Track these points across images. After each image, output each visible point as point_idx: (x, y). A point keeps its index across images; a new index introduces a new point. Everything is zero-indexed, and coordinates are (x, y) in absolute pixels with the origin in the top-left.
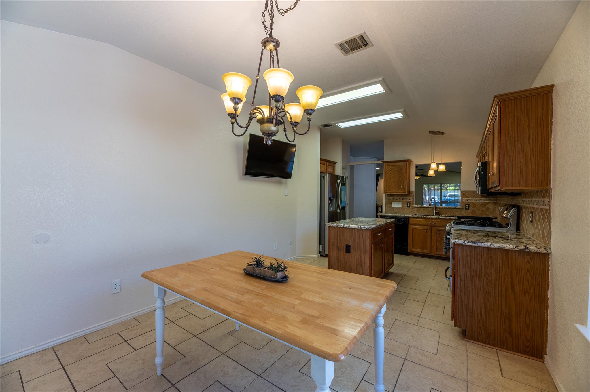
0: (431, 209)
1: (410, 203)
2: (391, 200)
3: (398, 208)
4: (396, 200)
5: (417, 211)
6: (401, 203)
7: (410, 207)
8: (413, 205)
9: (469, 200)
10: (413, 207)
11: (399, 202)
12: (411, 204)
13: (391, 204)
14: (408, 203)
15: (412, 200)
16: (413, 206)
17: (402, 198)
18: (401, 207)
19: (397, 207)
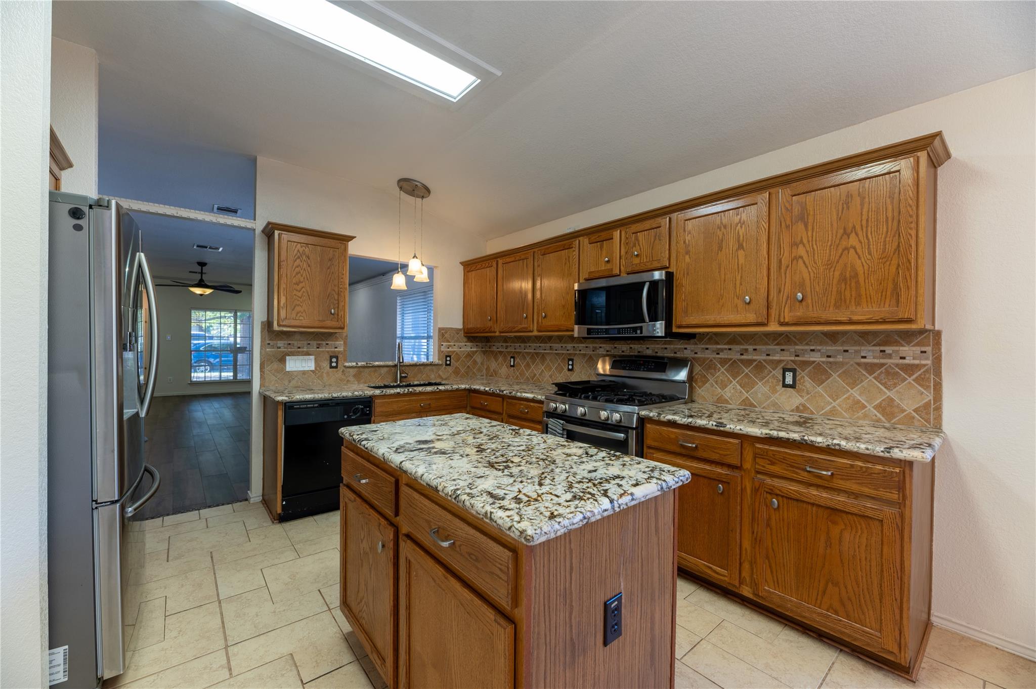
0: (386, 369)
1: (337, 358)
2: (282, 349)
3: (304, 373)
4: (299, 348)
5: (354, 376)
6: (312, 357)
7: (336, 367)
8: (345, 360)
9: (450, 346)
10: (345, 367)
11: (308, 354)
12: (339, 359)
13: (282, 360)
14: (331, 357)
15: (341, 349)
16: (347, 364)
17: (314, 343)
18: (313, 368)
19: (302, 369)
